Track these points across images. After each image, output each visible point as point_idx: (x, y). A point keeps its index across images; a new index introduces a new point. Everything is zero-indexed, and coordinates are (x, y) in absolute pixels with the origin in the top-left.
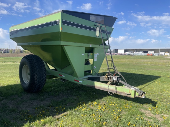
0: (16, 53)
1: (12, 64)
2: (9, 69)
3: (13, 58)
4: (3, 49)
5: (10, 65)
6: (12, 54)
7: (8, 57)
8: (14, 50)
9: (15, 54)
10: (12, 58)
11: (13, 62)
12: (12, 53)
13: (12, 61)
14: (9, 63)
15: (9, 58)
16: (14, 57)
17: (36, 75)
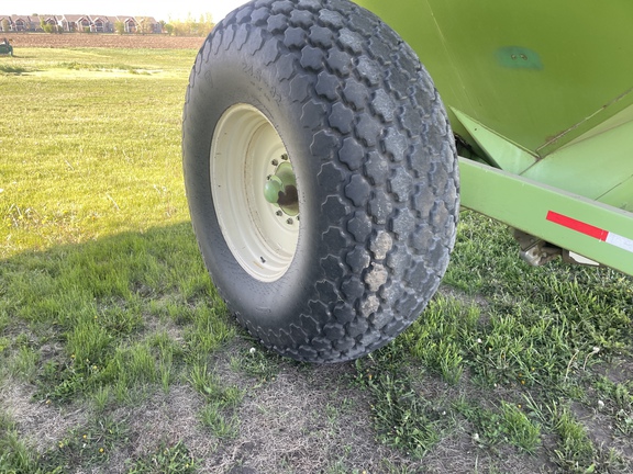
0: (138, 32)
1: (129, 81)
2: (117, 104)
3: (130, 52)
4: (93, 17)
5: (120, 82)
6: (124, 36)
7: (111, 50)
8: (131, 23)
9: (134, 37)
10: (125, 51)
11: (128, 67)
12: (122, 32)
13: (126, 63)
14: (117, 74)
15: (114, 55)
16: (130, 47)
17: (384, 242)
